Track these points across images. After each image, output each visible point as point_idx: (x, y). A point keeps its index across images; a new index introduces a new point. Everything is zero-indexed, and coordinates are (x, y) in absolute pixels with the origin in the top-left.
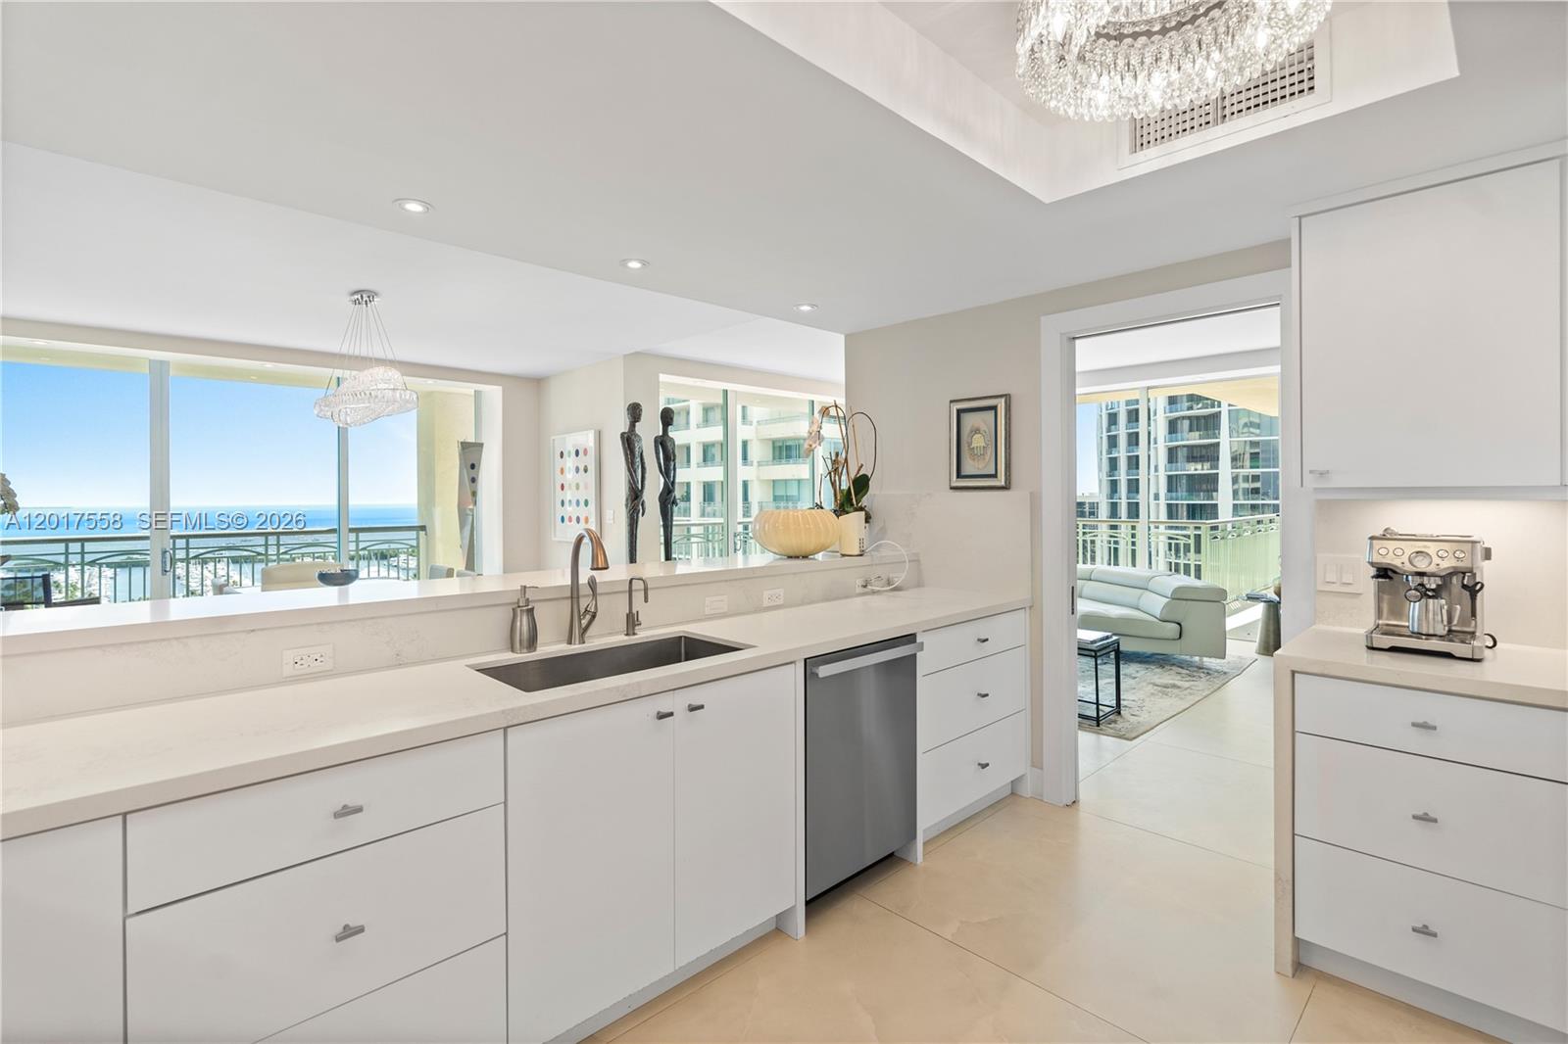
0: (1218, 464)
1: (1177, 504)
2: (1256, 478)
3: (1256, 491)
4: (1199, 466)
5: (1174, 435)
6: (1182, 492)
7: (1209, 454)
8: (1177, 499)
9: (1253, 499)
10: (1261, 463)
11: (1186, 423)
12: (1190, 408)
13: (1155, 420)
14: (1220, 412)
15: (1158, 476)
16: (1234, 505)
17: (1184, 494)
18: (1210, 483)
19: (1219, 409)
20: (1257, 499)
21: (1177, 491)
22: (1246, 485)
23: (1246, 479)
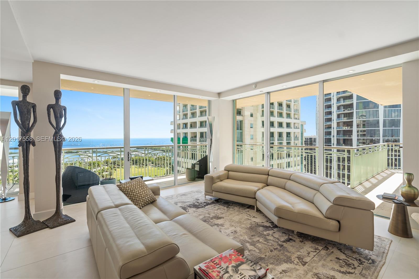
0: (352, 127)
1: (340, 139)
2: (364, 131)
3: (364, 135)
4: (347, 128)
5: (339, 119)
6: (341, 135)
7: (350, 124)
8: (340, 137)
9: (363, 137)
10: (366, 127)
11: (343, 115)
12: (344, 111)
13: (333, 114)
14: (353, 112)
15: (334, 130)
16: (357, 139)
17: (342, 136)
18: (350, 132)
19: (353, 111)
20: (364, 137)
21: (340, 135)
22: (361, 133)
23: (361, 131)
